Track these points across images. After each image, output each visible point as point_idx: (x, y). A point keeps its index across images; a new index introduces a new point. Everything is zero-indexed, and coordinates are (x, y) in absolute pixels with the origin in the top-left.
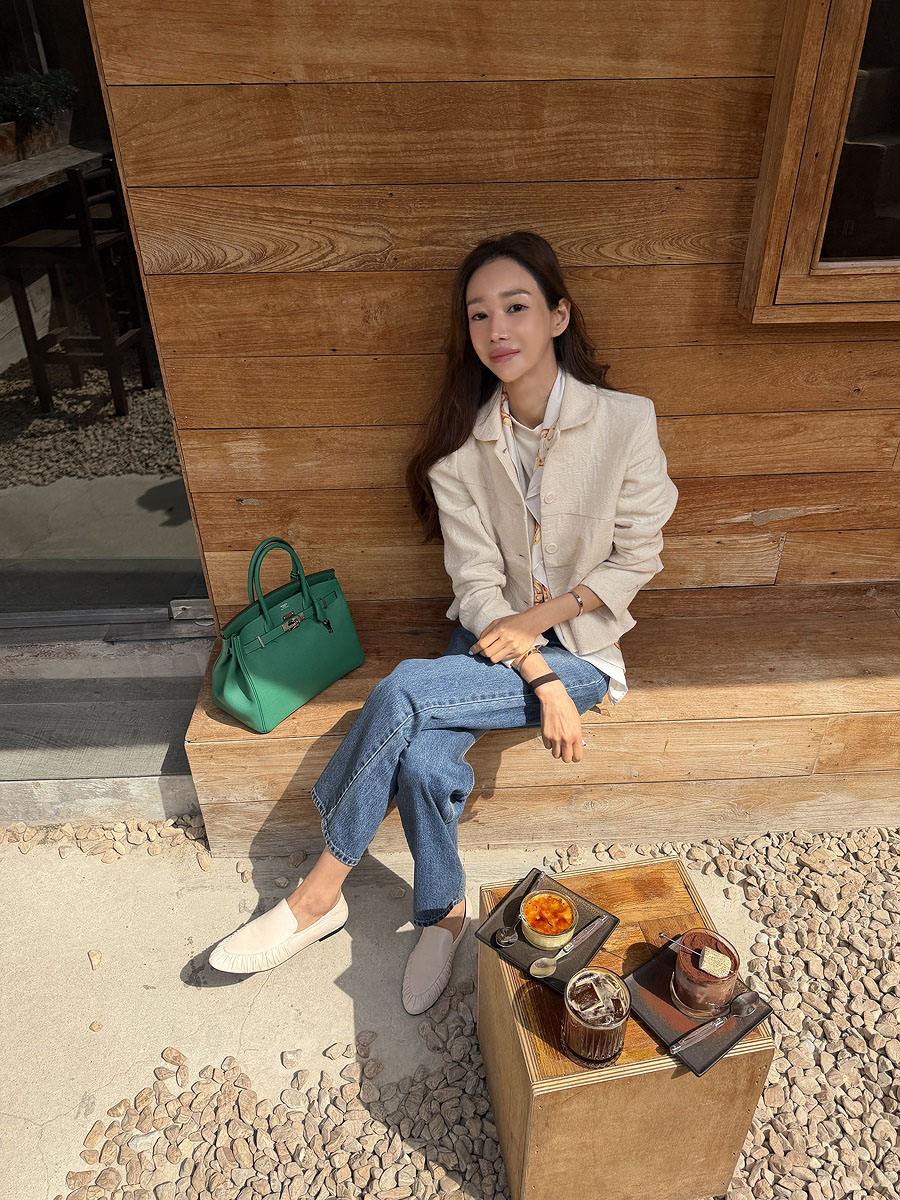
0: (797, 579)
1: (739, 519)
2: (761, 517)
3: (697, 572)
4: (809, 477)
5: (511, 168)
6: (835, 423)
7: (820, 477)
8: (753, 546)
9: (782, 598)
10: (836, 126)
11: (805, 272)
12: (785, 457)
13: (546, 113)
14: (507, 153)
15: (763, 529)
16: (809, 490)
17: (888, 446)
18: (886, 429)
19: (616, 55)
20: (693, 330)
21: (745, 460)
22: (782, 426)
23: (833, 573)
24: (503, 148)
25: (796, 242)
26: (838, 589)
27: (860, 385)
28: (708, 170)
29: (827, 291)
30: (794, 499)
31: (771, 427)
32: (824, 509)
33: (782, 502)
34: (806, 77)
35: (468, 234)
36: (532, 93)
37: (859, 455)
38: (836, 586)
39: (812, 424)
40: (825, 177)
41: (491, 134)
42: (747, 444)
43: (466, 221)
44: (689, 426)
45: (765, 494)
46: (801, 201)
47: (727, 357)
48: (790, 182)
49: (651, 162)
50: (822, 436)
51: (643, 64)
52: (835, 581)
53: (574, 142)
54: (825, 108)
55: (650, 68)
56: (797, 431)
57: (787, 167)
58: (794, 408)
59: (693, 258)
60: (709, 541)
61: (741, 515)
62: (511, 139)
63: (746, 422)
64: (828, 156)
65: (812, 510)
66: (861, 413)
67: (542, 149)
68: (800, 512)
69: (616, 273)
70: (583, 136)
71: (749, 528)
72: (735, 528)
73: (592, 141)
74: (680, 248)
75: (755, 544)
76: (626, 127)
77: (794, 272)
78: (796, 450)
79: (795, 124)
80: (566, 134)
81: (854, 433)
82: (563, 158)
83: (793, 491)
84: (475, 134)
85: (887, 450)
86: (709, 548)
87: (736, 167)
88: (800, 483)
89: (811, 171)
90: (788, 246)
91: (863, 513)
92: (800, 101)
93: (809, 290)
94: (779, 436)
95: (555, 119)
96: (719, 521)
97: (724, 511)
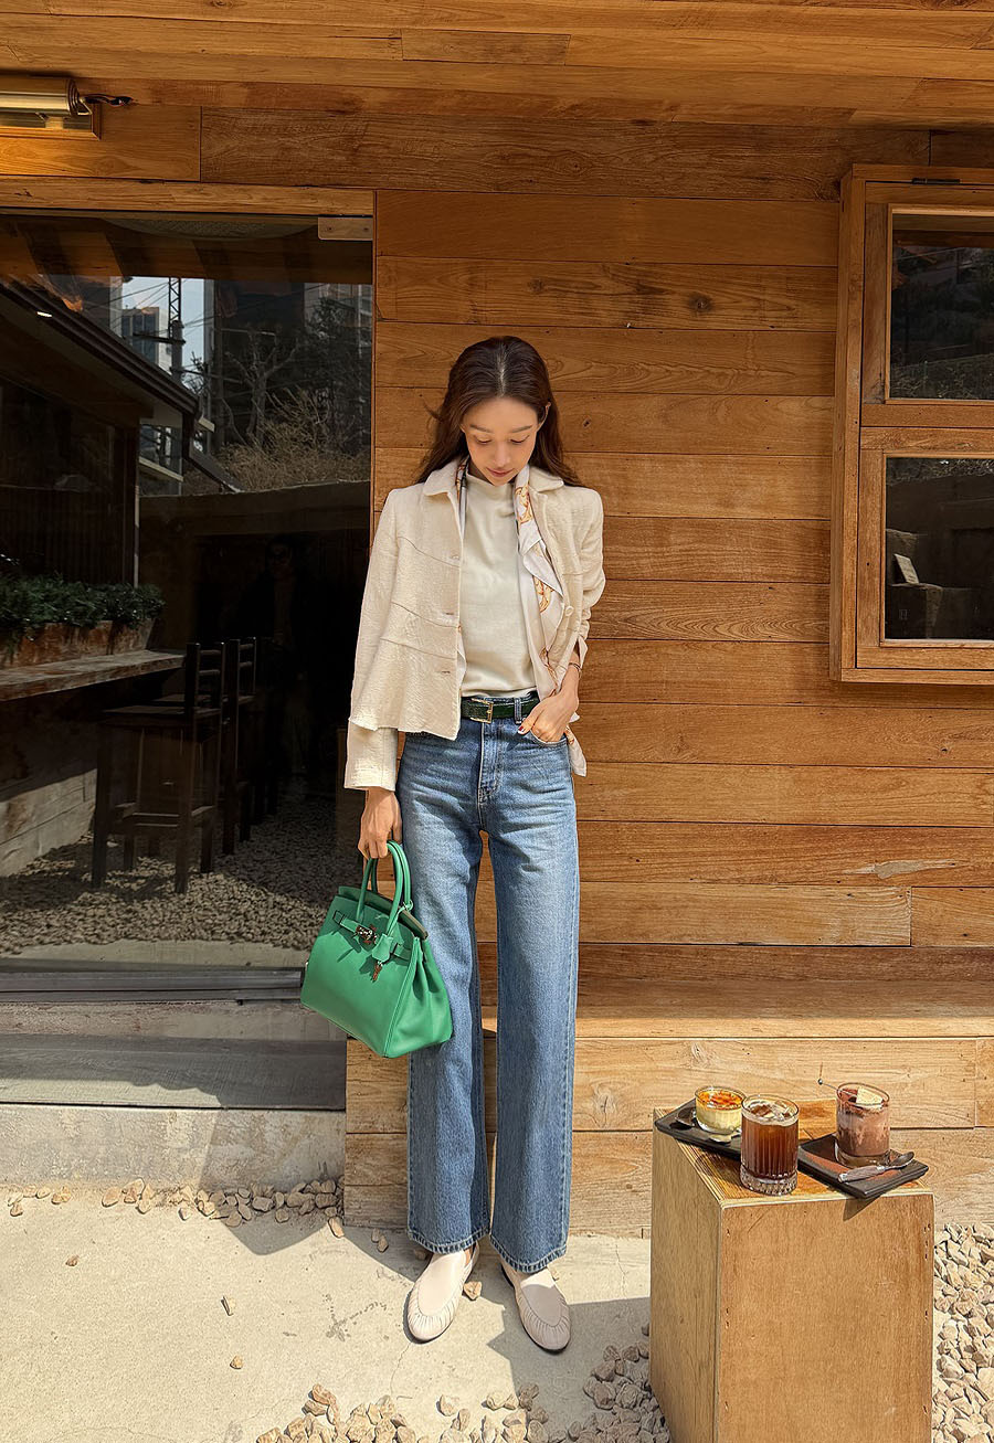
0: (931, 941)
1: (864, 870)
2: (884, 869)
3: (832, 926)
4: (919, 830)
5: (647, 571)
6: (931, 779)
7: (930, 830)
8: (883, 901)
9: (921, 961)
10: (878, 547)
11: (876, 644)
12: (895, 810)
13: (672, 537)
14: (643, 561)
15: (888, 883)
16: (923, 843)
17: (985, 804)
18: (978, 787)
19: (719, 504)
20: (796, 693)
21: (859, 810)
22: (886, 779)
23: (965, 935)
24: (642, 558)
25: (864, 622)
26: (974, 954)
27: (946, 746)
28: (791, 577)
29: (897, 659)
30: (910, 852)
31: (877, 781)
32: (941, 863)
33: (900, 854)
34: (850, 516)
35: (617, 614)
36: (662, 526)
37: (961, 811)
38: (972, 949)
39: (913, 779)
40: (877, 579)
41: (633, 549)
42: (857, 795)
43: (616, 605)
44: (805, 775)
45: (883, 845)
46: (862, 594)
47: (828, 717)
48: (852, 580)
49: (749, 570)
50: (923, 791)
51: (739, 510)
52: (968, 944)
53: (693, 555)
54: (868, 535)
55: (743, 512)
56: (899, 786)
57: (848, 571)
58: (893, 765)
59: (788, 638)
60: (839, 892)
61: (864, 866)
62: (648, 552)
63: (853, 774)
64: (877, 564)
65: (929, 864)
66: (953, 771)
67: (669, 559)
68: (919, 867)
69: (730, 647)
70: (699, 553)
71: (875, 881)
72: (862, 880)
73: (705, 555)
74: (778, 629)
75: (883, 897)
76: (728, 548)
77: (868, 643)
78: (903, 803)
79: (849, 544)
80: (686, 550)
81: (951, 789)
82: (685, 566)
83: (908, 843)
84: (622, 548)
85: (984, 807)
86: (841, 900)
87: (813, 576)
88: (914, 836)
89: (866, 575)
90: (859, 626)
91: (979, 869)
92: (849, 530)
93: (881, 659)
94: (885, 789)
95: (679, 541)
96: (846, 871)
97: (848, 860)
